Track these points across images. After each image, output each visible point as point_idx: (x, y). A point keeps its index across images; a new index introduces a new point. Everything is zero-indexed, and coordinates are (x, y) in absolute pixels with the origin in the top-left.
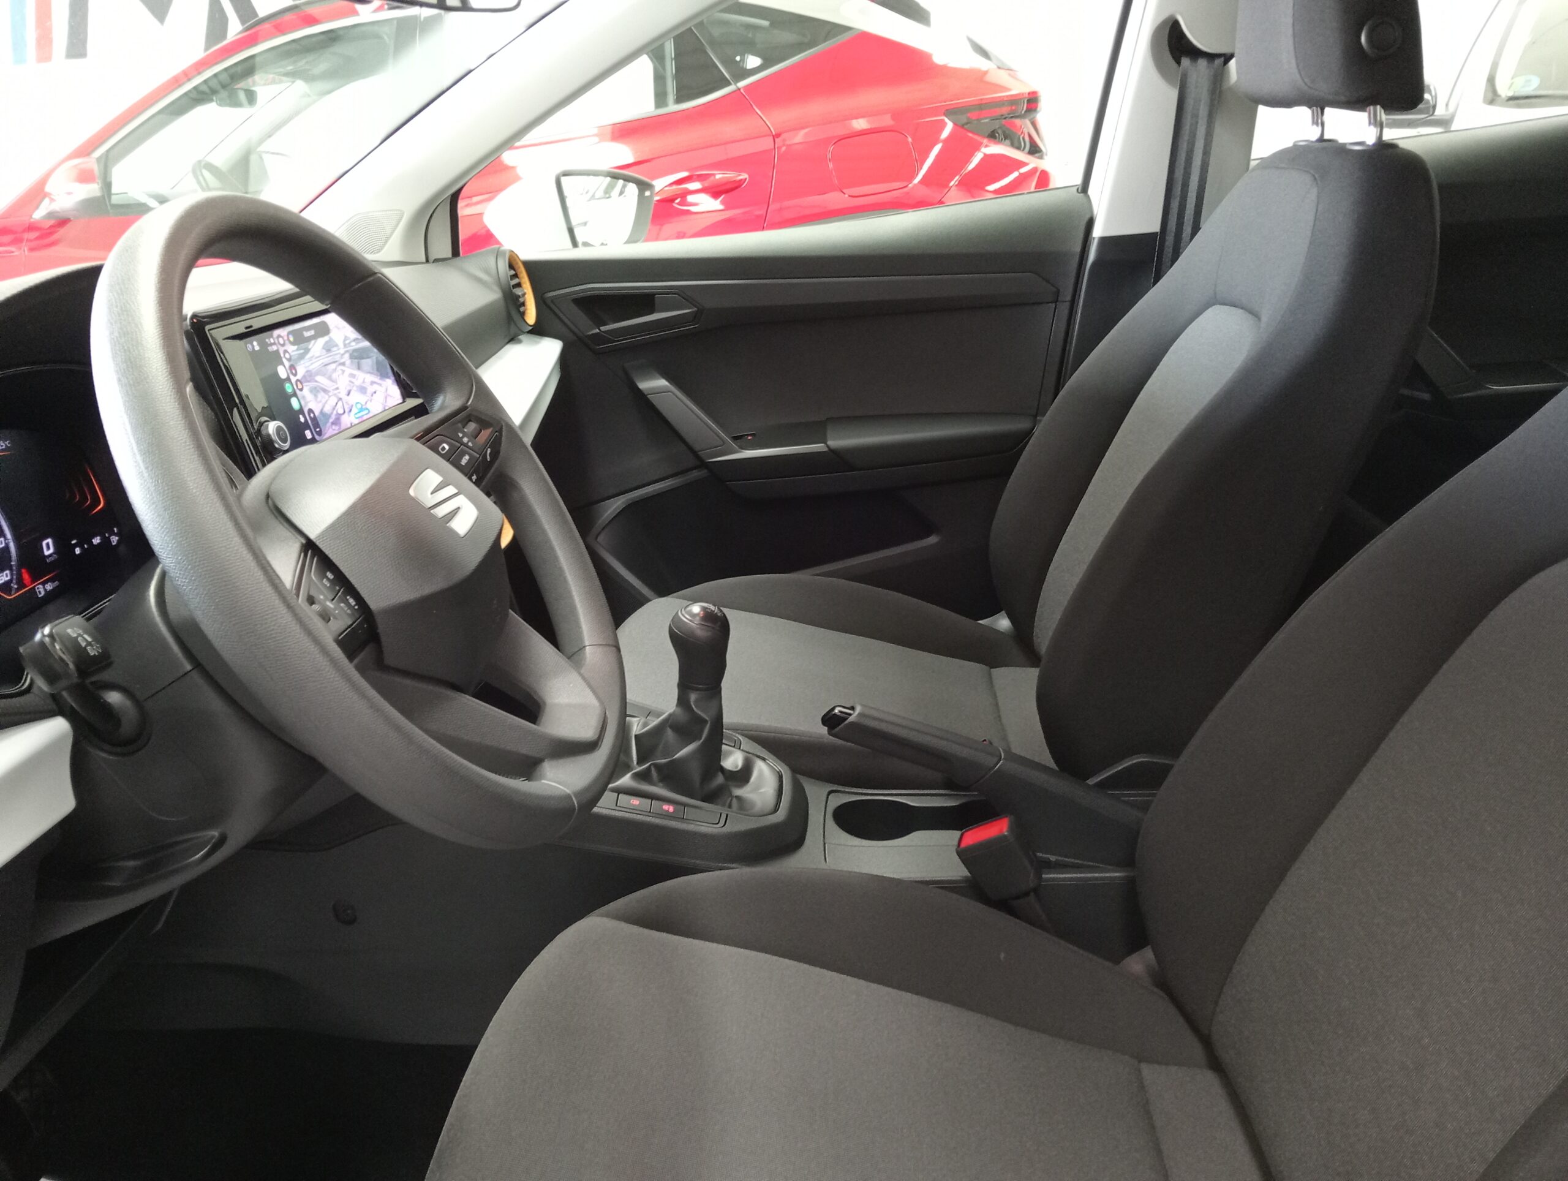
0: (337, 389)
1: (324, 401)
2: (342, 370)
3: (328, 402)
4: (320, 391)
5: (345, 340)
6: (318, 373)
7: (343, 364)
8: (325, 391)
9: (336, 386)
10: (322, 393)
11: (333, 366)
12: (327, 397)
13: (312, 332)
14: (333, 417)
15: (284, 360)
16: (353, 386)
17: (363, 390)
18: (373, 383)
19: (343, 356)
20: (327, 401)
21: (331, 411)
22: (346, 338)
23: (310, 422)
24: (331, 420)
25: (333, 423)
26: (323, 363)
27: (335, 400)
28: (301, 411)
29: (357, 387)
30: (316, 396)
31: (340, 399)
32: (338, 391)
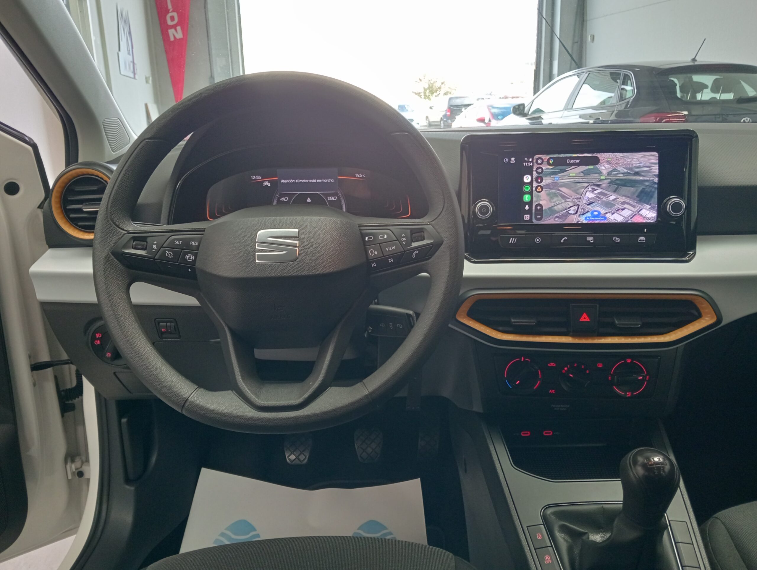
0: (580, 198)
1: (557, 202)
2: (593, 188)
3: (563, 204)
4: (559, 196)
5: (612, 171)
6: (565, 185)
7: (598, 186)
8: (563, 197)
9: (579, 197)
10: (560, 198)
11: (586, 185)
12: (563, 201)
13: (578, 161)
14: (561, 213)
15: (534, 173)
16: (599, 200)
17: (608, 205)
18: (624, 203)
19: (602, 181)
20: (561, 203)
21: (561, 210)
22: (615, 170)
23: (534, 211)
24: (556, 215)
25: (557, 217)
26: (575, 181)
27: (571, 204)
28: (530, 203)
29: (603, 202)
30: (552, 198)
31: (578, 205)
32: (579, 200)
